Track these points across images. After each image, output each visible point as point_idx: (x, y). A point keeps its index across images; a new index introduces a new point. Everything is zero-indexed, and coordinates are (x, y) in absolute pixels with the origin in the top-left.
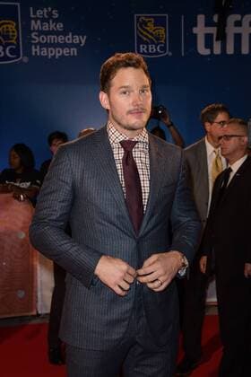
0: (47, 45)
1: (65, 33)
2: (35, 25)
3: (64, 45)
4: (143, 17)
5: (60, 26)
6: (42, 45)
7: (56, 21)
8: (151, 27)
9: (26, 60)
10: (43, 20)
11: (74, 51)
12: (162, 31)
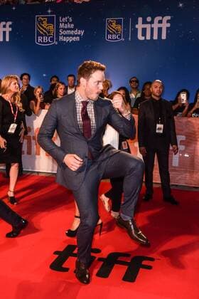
0: (66, 36)
1: (74, 29)
2: (62, 26)
3: (74, 36)
4: (110, 20)
5: (72, 25)
6: (64, 36)
7: (71, 23)
8: (114, 25)
9: (56, 43)
10: (65, 23)
11: (78, 38)
12: (119, 27)
